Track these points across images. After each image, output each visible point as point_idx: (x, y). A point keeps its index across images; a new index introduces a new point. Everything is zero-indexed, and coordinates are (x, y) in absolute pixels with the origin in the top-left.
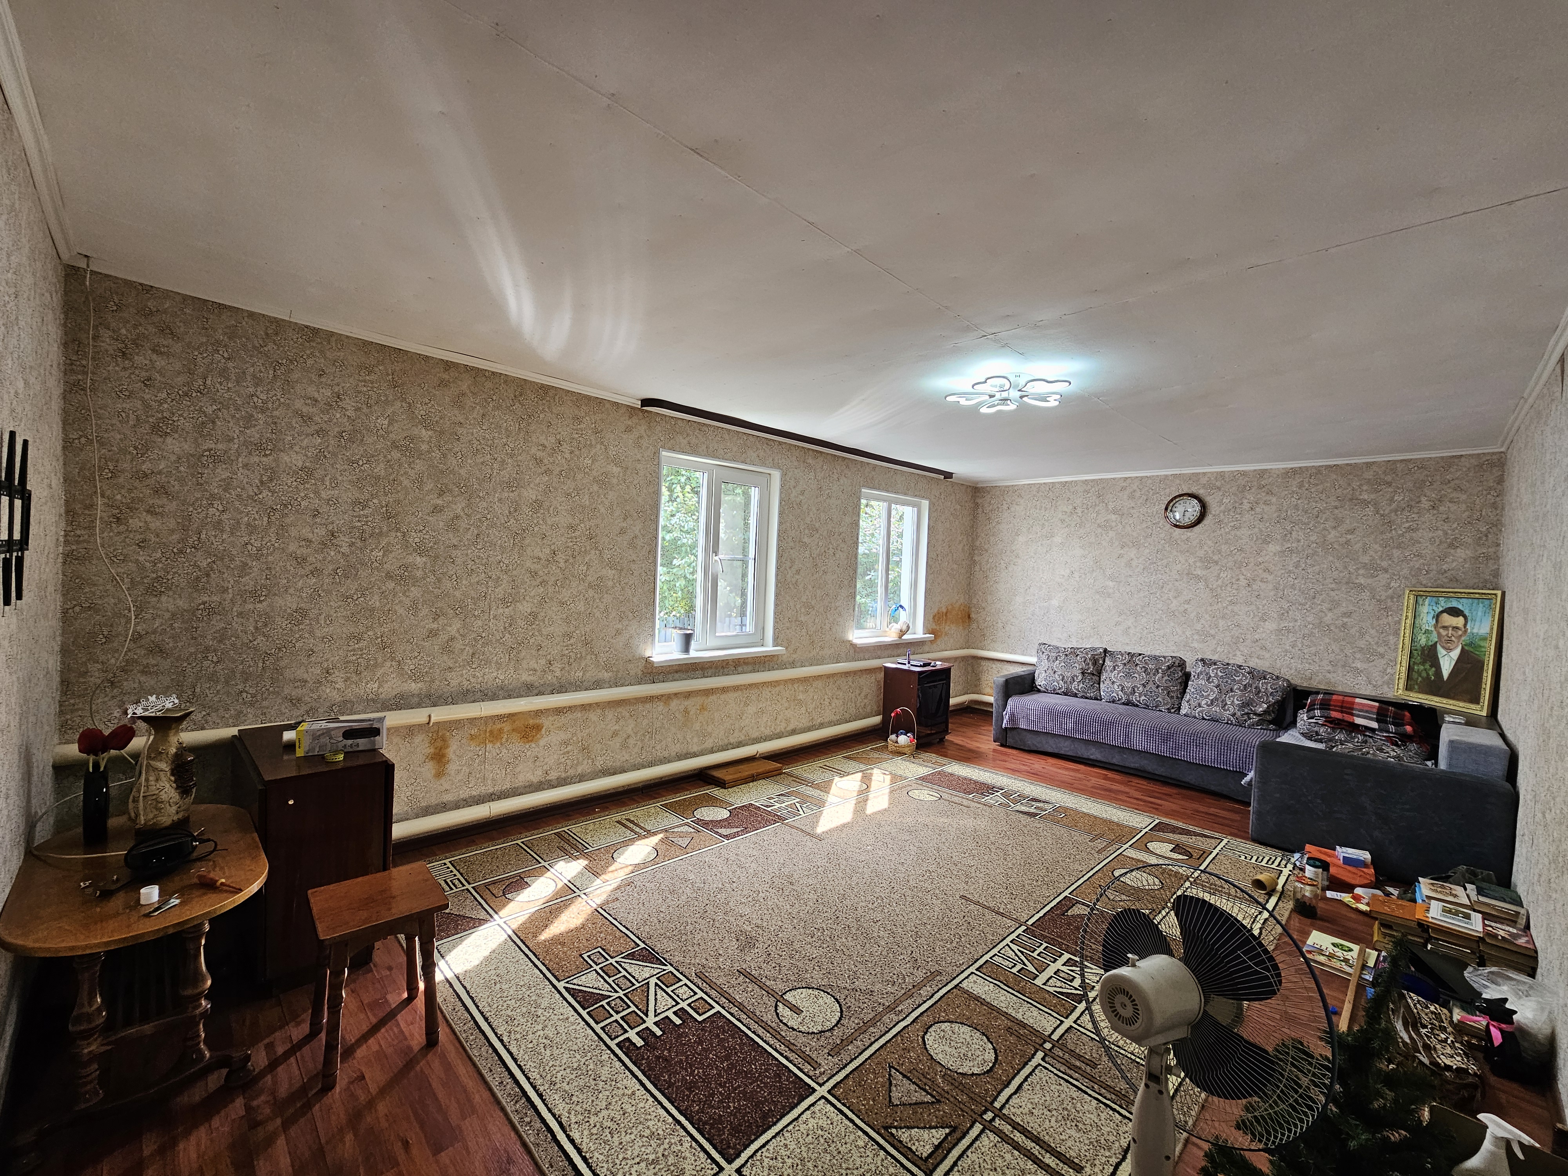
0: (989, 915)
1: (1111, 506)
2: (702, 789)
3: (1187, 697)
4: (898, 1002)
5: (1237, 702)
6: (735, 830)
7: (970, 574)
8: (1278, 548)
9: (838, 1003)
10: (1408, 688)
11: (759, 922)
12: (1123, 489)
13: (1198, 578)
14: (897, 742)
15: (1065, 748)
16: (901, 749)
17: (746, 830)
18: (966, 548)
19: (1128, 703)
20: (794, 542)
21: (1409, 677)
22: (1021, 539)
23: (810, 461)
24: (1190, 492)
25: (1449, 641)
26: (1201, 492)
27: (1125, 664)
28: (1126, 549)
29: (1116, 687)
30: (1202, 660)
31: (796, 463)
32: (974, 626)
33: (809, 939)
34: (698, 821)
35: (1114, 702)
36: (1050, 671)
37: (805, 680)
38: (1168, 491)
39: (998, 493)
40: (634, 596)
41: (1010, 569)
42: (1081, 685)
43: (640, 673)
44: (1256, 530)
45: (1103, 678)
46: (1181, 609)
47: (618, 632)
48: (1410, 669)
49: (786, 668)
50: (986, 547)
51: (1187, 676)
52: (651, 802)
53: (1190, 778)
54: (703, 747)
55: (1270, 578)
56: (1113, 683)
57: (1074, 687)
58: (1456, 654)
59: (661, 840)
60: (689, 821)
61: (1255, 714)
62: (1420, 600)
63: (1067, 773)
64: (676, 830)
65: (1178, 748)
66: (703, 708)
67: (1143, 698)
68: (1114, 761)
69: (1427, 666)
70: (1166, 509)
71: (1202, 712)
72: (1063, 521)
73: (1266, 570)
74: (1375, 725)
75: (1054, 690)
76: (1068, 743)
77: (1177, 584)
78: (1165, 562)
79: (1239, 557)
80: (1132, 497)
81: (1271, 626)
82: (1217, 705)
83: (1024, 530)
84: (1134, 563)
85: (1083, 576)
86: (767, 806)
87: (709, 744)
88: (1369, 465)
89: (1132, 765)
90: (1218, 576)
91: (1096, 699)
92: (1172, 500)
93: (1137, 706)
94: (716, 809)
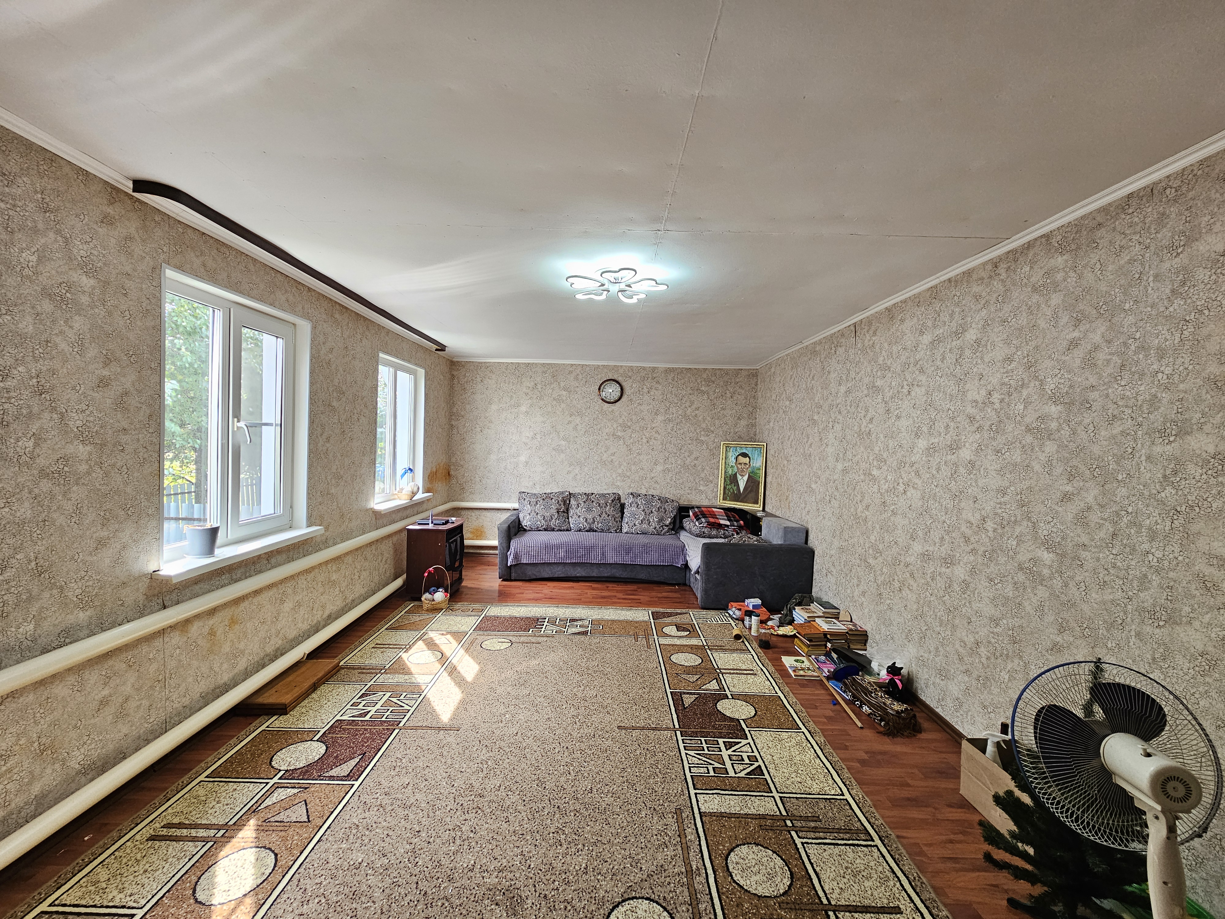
0: (651, 734)
1: (562, 384)
2: (252, 727)
3: (626, 520)
4: (687, 863)
5: (656, 520)
6: (353, 763)
7: (450, 437)
8: (663, 418)
9: (653, 901)
10: (724, 499)
11: (496, 864)
12: (570, 372)
13: (619, 438)
14: (433, 600)
15: (558, 572)
16: (438, 606)
17: (365, 758)
18: (447, 414)
19: (591, 530)
20: (325, 405)
21: (724, 493)
22: (494, 407)
23: (337, 316)
24: (613, 378)
25: (743, 471)
26: (620, 379)
27: (584, 502)
28: (573, 417)
29: (581, 519)
30: (632, 494)
31: (324, 316)
32: (454, 481)
33: (560, 850)
34: (290, 774)
35: (580, 530)
36: (533, 513)
37: (337, 559)
38: (599, 376)
39: (472, 367)
40: (126, 484)
41: (485, 432)
42: (557, 521)
43: (141, 598)
44: (651, 406)
45: (570, 514)
46: (609, 459)
47: (101, 544)
48: (725, 488)
49: (321, 549)
50: (462, 413)
51: (623, 506)
52: (185, 779)
53: (642, 576)
54: (236, 671)
55: (659, 437)
56: (579, 516)
57: (552, 524)
58: (746, 478)
59: (259, 829)
60: (276, 780)
61: (666, 526)
62: (728, 449)
63: (568, 591)
64: (268, 802)
65: (636, 556)
66: (233, 622)
67: (600, 525)
68: (594, 574)
69: (733, 485)
70: (599, 389)
71: (636, 529)
72: (527, 394)
73: (657, 432)
74: (728, 523)
75: (538, 527)
76: (560, 568)
77: (606, 442)
78: (599, 427)
79: (642, 423)
80: (576, 378)
81: (659, 468)
82: (645, 523)
83: (496, 400)
84: (579, 428)
85: (543, 437)
86: (360, 715)
87: (242, 664)
88: (705, 370)
89: (606, 575)
90: (631, 437)
91: (567, 530)
92: (603, 383)
93: (596, 531)
94: (301, 746)
